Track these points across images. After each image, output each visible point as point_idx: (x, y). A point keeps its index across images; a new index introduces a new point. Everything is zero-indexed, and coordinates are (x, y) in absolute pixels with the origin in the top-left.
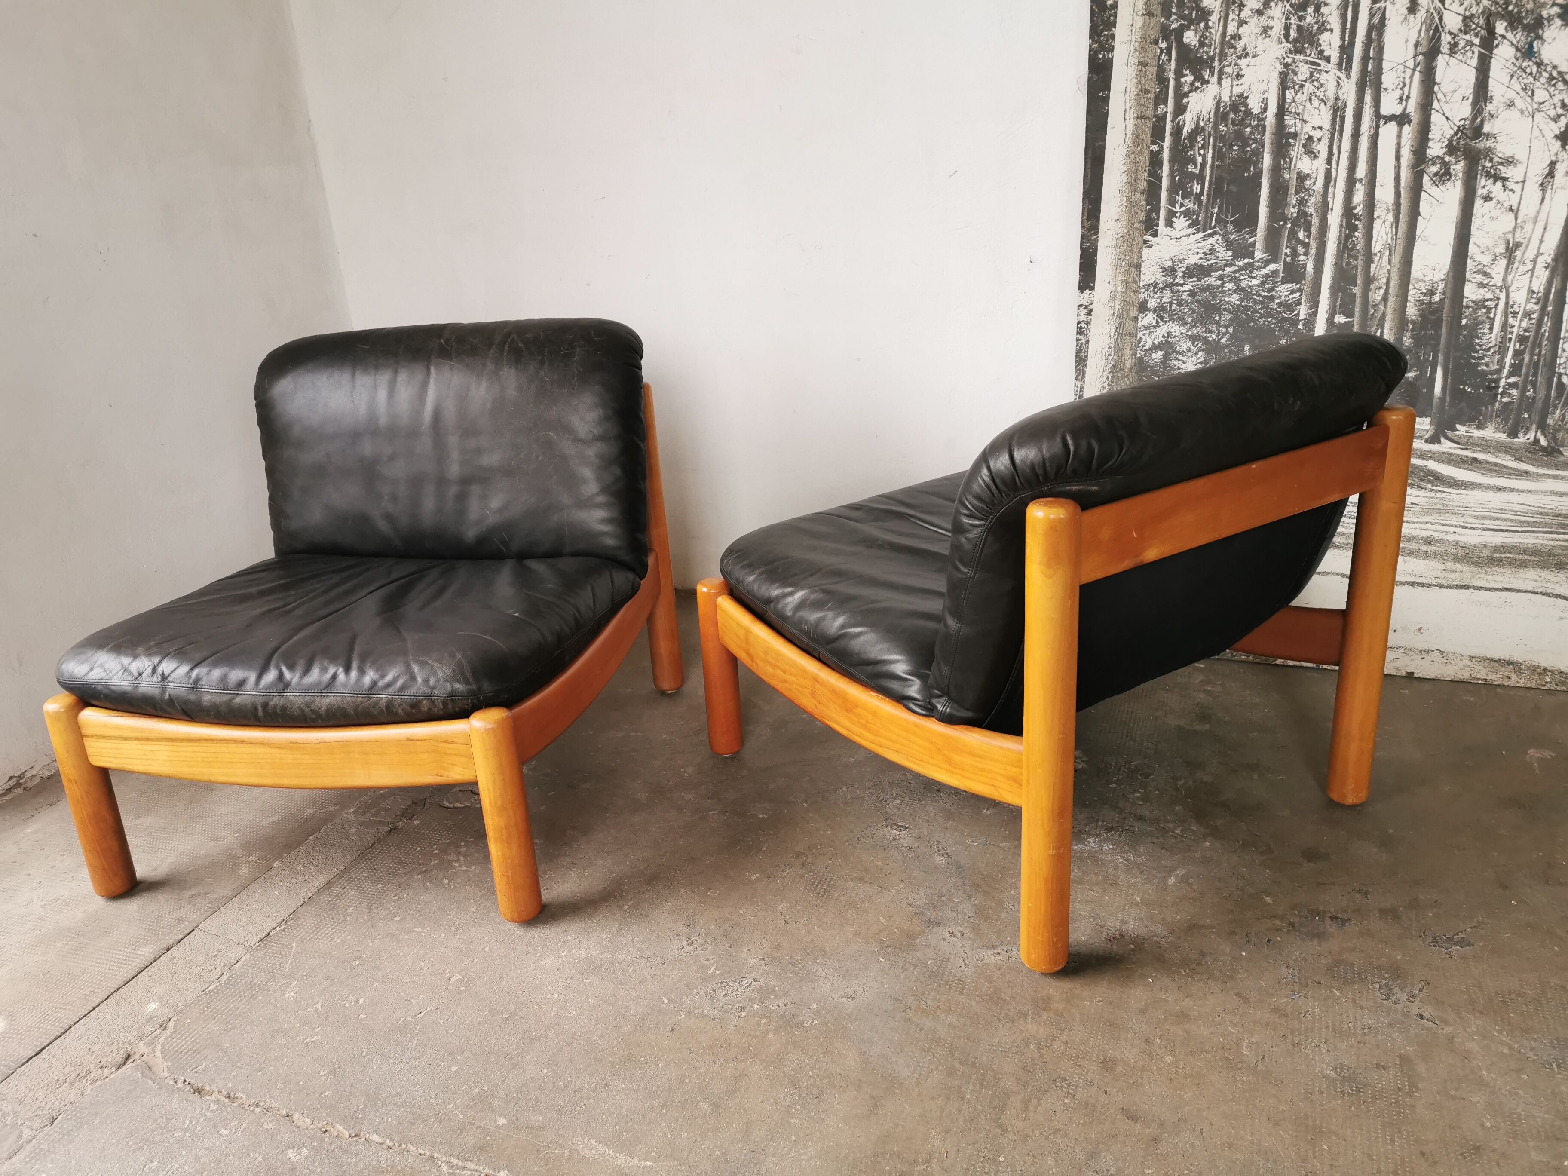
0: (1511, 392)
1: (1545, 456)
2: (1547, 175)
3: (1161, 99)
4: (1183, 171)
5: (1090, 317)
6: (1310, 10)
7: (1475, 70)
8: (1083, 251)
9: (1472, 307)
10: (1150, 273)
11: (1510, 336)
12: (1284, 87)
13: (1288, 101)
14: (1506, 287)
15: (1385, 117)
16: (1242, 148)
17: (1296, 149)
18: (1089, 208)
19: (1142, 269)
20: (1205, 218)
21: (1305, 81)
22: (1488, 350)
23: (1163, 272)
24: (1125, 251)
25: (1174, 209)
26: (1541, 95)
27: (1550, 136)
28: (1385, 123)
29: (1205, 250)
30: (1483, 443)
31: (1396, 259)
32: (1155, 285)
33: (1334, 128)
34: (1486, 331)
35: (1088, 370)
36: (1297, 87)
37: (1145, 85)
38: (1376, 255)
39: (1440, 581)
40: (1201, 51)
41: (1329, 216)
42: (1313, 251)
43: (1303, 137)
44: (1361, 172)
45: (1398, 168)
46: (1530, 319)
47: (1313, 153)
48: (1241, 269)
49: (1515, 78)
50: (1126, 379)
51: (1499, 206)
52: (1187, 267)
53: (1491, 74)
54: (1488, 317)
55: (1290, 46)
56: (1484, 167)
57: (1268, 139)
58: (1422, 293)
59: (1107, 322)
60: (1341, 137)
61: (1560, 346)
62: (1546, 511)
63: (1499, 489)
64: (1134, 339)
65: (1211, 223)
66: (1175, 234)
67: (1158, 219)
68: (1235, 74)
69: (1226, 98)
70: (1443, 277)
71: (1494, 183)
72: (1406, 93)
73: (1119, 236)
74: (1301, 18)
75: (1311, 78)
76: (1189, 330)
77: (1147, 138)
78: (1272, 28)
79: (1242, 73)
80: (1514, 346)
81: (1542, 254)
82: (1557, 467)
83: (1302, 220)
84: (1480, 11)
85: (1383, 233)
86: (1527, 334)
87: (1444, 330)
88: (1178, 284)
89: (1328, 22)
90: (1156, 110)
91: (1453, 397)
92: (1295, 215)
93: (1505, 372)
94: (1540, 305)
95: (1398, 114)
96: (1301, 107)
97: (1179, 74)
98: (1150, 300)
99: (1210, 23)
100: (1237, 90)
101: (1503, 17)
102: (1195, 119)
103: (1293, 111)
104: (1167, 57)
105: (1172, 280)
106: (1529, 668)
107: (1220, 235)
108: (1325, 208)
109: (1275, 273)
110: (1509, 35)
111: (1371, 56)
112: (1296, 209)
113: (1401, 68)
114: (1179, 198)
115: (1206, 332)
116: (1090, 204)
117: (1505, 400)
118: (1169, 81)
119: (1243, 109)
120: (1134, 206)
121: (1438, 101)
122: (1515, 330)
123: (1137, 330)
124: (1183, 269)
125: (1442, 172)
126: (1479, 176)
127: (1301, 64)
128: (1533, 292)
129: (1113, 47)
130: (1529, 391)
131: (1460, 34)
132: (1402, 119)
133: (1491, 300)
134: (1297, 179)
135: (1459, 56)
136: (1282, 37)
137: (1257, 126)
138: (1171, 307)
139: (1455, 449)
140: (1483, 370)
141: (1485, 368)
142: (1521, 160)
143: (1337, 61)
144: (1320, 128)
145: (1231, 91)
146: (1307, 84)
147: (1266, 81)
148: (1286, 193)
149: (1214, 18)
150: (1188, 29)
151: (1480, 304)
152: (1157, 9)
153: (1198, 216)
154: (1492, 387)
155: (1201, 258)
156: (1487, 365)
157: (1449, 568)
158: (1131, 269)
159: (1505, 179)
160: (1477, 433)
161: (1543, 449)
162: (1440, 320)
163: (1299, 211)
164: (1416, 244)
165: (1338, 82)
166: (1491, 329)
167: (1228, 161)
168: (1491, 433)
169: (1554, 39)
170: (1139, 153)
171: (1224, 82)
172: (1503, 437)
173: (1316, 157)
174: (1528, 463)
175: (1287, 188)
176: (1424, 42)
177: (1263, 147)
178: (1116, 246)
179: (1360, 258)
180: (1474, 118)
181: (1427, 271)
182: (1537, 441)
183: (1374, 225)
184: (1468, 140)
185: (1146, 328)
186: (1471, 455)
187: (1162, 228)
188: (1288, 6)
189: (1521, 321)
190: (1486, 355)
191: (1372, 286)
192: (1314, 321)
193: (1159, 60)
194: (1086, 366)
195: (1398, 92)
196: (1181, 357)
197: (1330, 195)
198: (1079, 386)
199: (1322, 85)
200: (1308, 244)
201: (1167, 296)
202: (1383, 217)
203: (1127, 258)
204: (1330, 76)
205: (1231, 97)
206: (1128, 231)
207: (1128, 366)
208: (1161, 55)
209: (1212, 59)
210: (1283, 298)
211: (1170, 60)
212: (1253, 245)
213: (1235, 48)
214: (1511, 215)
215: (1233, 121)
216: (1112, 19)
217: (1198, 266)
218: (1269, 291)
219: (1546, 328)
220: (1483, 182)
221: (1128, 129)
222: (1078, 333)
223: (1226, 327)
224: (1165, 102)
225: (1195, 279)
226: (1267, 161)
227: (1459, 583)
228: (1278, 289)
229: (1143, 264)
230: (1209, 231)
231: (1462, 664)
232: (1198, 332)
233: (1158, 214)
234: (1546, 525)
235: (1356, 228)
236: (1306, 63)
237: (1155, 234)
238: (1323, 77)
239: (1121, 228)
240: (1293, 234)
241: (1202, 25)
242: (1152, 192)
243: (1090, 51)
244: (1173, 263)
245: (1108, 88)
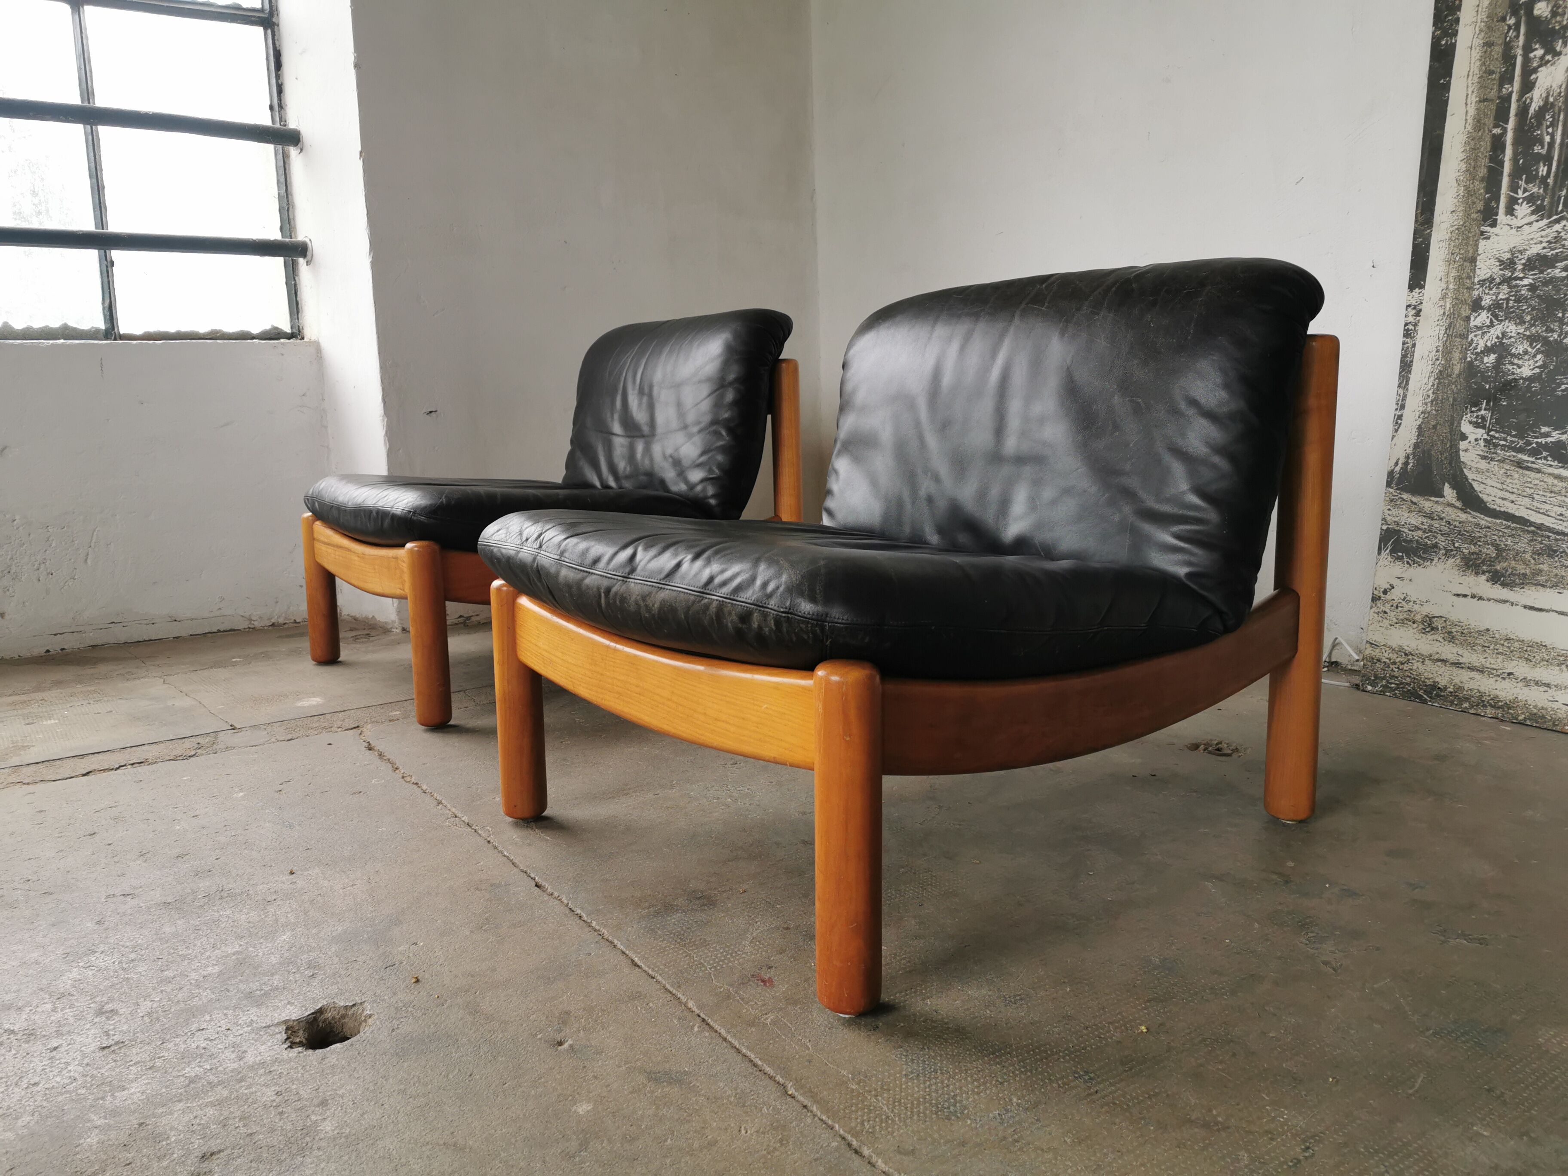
3: (1507, 78)
4: (1527, 153)
5: (1418, 318)
8: (1415, 245)
10: (1486, 268)
18: (1423, 203)
19: (1478, 263)
20: (1551, 203)
23: (1500, 265)
24: (1460, 244)
25: (1516, 195)
29: (1549, 238)
32: (1491, 280)
35: (1413, 377)
37: (1489, 66)
40: (1554, 21)
50: (1453, 386)
52: (1529, 259)
59: (1437, 323)
64: (1464, 342)
65: (1558, 207)
66: (1515, 222)
67: (1498, 207)
73: (1454, 228)
76: (1526, 329)
77: (1490, 122)
88: (1517, 278)
90: (1500, 90)
97: (1528, 49)
98: (1485, 297)
102: (1544, 95)
104: (1515, 34)
105: (1510, 274)
114: (1522, 183)
115: (1546, 331)
116: (1424, 196)
118: (1516, 59)
120: (1472, 195)
123: (1469, 331)
124: (1523, 261)
129: (1457, 31)
138: (1507, 303)
153: (1543, 201)
155: (1544, 248)
158: (1465, 264)
170: (1481, 138)
178: (1450, 239)
185: (1478, 328)
187: (1501, 217)
193: (1506, 37)
194: (1410, 372)
196: (1516, 361)
198: (1402, 394)
201: (1504, 292)
203: (1462, 252)
206: (1464, 223)
207: (1456, 372)
208: (1508, 32)
211: (1517, 37)
216: (1457, 3)
217: (1541, 257)
221: (1469, 115)
222: (1404, 336)
224: (1511, 81)
225: (1536, 272)
229: (1478, 258)
230: (1555, 217)
232: (1537, 332)
233: (1498, 201)
237: (1494, 224)
239: (1457, 220)
242: (1493, 180)
243: (1432, 39)
244: (1512, 255)
245: (1449, 74)
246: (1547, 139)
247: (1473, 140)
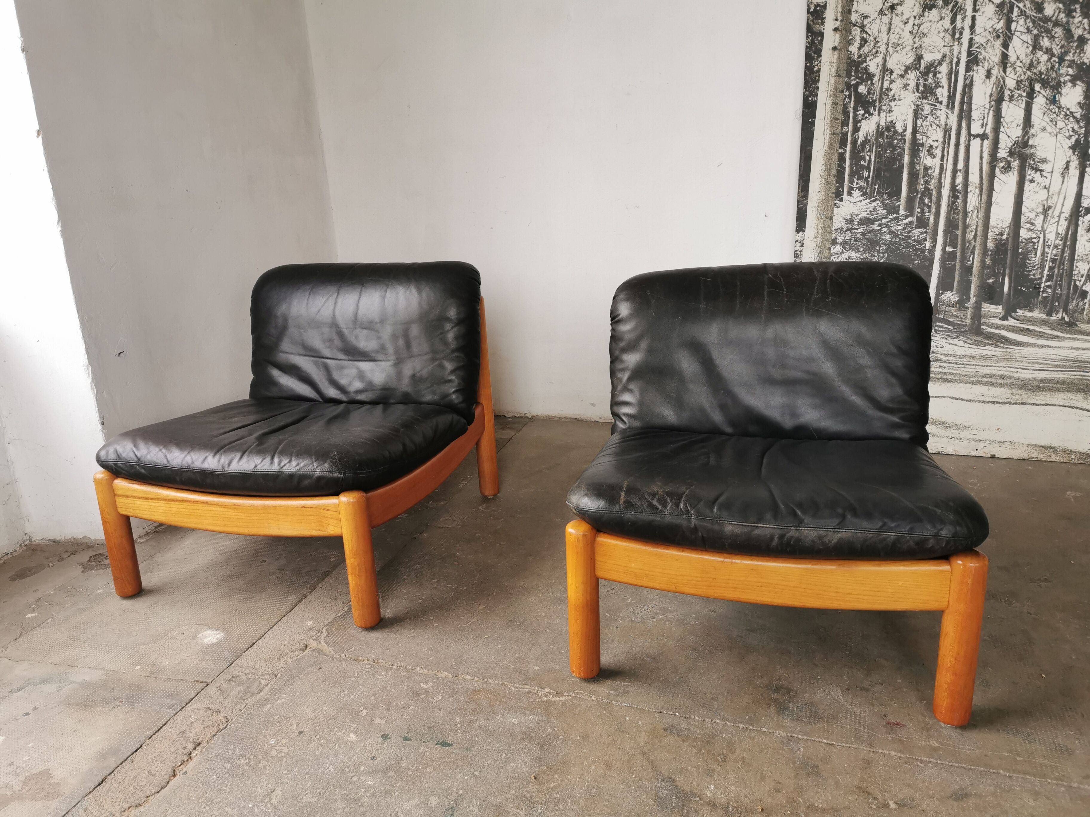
0: (1048, 290)
1: (1068, 327)
2: (1065, 169)
3: (845, 123)
4: (857, 164)
5: (802, 248)
6: (931, 75)
7: (1023, 111)
8: (799, 209)
9: (1025, 242)
10: (838, 222)
11: (1046, 259)
12: (916, 118)
13: (918, 125)
14: (1043, 231)
15: (973, 135)
16: (892, 152)
17: (923, 153)
18: (802, 186)
19: (834, 220)
20: (871, 191)
21: (928, 115)
22: (1034, 267)
23: (846, 222)
24: (824, 210)
25: (852, 186)
26: (1061, 124)
27: (1066, 147)
28: (974, 139)
29: (870, 209)
30: (1033, 320)
31: (981, 215)
32: (841, 229)
33: (945, 141)
34: (1033, 256)
36: (923, 118)
37: (835, 115)
38: (969, 212)
39: (1009, 400)
40: (868, 97)
41: (942, 190)
42: (933, 211)
43: (927, 146)
44: (960, 165)
45: (981, 164)
46: (1058, 249)
47: (933, 154)
48: (892, 220)
49: (1046, 115)
51: (1039, 185)
52: (860, 219)
53: (1033, 112)
54: (1034, 248)
55: (919, 95)
56: (1030, 164)
57: (907, 146)
58: (996, 234)
59: (814, 250)
60: (949, 146)
61: (1075, 264)
62: (1069, 358)
63: (1042, 346)
65: (874, 194)
66: (852, 200)
67: (843, 191)
68: (888, 110)
69: (883, 123)
70: (1008, 225)
71: (1036, 173)
72: (985, 122)
73: (820, 201)
74: (925, 80)
75: (932, 113)
76: (861, 255)
77: (837, 145)
78: (909, 85)
79: (892, 109)
80: (1049, 264)
81: (1063, 213)
82: (1074, 333)
83: (927, 193)
84: (1026, 78)
85: (973, 200)
86: (1056, 257)
87: (1009, 255)
88: (854, 229)
89: (941, 82)
90: (842, 129)
91: (1015, 293)
92: (923, 190)
93: (1044, 279)
94: (1063, 241)
95: (981, 134)
96: (926, 129)
97: (856, 110)
98: (838, 238)
99: (874, 82)
100: (889, 119)
101: (1039, 82)
102: (865, 135)
103: (921, 131)
104: (849, 100)
105: (851, 226)
106: (1062, 451)
107: (879, 201)
108: (940, 186)
109: (911, 223)
110: (1042, 91)
111: (965, 101)
112: (924, 186)
113: (982, 108)
114: (855, 180)
115: (871, 256)
116: (803, 182)
117: (1044, 295)
118: (850, 113)
119: (893, 130)
120: (829, 184)
121: (1004, 127)
122: (1049, 255)
123: (831, 255)
124: (858, 220)
125: (1006, 166)
126: (1027, 169)
127: (926, 105)
128: (1059, 234)
129: (818, 94)
130: (1058, 290)
131: (1015, 91)
132: (983, 137)
133: (1035, 238)
134: (924, 169)
135: (1014, 102)
136: (915, 90)
137: (901, 139)
138: (851, 242)
139: (1016, 323)
140: (1032, 278)
141: (1032, 277)
142: (1051, 160)
143: (946, 104)
144: (937, 141)
145: (886, 120)
146: (929, 116)
147: (906, 114)
148: (917, 178)
149: (876, 79)
150: (861, 84)
151: (1029, 240)
152: (843, 73)
153: (866, 190)
154: (1037, 288)
155: (868, 214)
156: (1034, 275)
157: (1014, 392)
158: (827, 220)
159: (1041, 171)
160: (1029, 314)
161: (1066, 323)
162: (1006, 250)
163: (925, 187)
164: (992, 206)
165: (947, 115)
166: (1036, 254)
167: (884, 159)
168: (1037, 314)
169: (1067, 94)
170: (832, 153)
171: (881, 114)
172: (1043, 316)
173: (935, 157)
174: (1058, 331)
175: (918, 174)
176: (995, 94)
177: (904, 151)
178: (818, 206)
179: (960, 214)
180: (1024, 136)
181: (998, 222)
182: (1063, 318)
183: (968, 196)
184: (1020, 149)
185: (837, 254)
186: (1026, 327)
187: (845, 196)
188: (918, 73)
189: (1052, 250)
190: (1033, 270)
191: (968, 230)
192: (935, 250)
193: (844, 101)
195: (981, 122)
197: (943, 179)
199: (938, 117)
200: (931, 206)
201: (848, 235)
202: (973, 191)
203: (825, 213)
204: (942, 112)
205: (885, 123)
206: (826, 198)
208: (845, 99)
209: (875, 101)
210: (916, 237)
211: (850, 102)
212: (899, 206)
213: (888, 95)
214: (1046, 191)
215: (887, 136)
216: (817, 78)
217: (867, 218)
218: (908, 233)
219: (1066, 254)
220: (1029, 172)
221: (826, 140)
222: (795, 257)
223: (883, 253)
224: (848, 125)
225: (865, 226)
226: (906, 159)
227: (1020, 401)
228: (913, 232)
229: (834, 217)
230: (873, 199)
231: (1023, 449)
232: (867, 257)
233: (843, 188)
234: (1069, 367)
235: (958, 197)
236: (929, 104)
237: (841, 200)
238: (938, 113)
239: (821, 196)
240: (922, 200)
241: (869, 82)
242: (840, 176)
243: (804, 96)
244: (852, 216)
245: (814, 117)
246: (867, 158)
247: (828, 154)
